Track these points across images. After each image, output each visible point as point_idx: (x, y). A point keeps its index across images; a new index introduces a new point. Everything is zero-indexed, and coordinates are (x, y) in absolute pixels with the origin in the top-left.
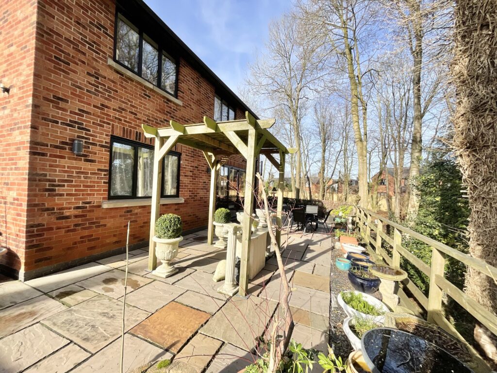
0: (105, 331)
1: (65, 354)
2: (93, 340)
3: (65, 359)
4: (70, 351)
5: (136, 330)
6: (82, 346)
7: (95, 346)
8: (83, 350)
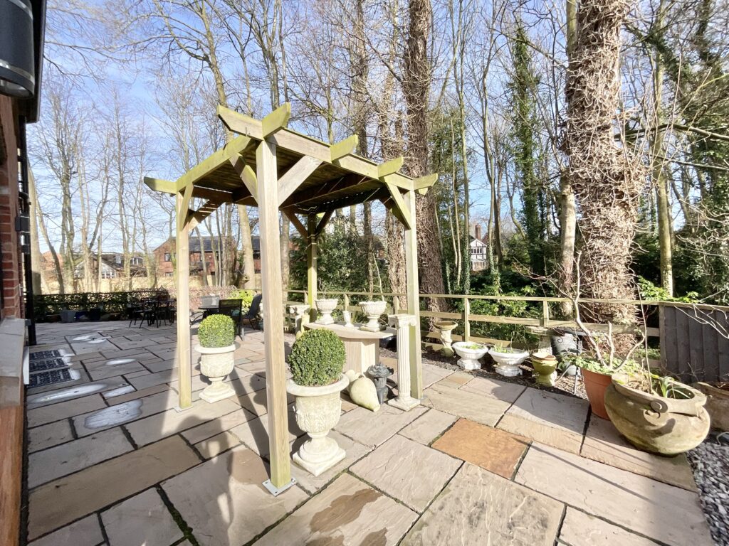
0: (516, 506)
1: (584, 539)
2: (542, 514)
3: (592, 533)
4: (576, 534)
5: (505, 472)
6: (558, 524)
7: (551, 507)
8: (565, 520)
